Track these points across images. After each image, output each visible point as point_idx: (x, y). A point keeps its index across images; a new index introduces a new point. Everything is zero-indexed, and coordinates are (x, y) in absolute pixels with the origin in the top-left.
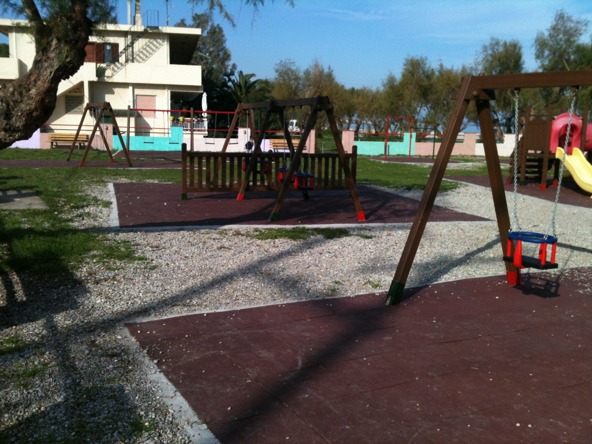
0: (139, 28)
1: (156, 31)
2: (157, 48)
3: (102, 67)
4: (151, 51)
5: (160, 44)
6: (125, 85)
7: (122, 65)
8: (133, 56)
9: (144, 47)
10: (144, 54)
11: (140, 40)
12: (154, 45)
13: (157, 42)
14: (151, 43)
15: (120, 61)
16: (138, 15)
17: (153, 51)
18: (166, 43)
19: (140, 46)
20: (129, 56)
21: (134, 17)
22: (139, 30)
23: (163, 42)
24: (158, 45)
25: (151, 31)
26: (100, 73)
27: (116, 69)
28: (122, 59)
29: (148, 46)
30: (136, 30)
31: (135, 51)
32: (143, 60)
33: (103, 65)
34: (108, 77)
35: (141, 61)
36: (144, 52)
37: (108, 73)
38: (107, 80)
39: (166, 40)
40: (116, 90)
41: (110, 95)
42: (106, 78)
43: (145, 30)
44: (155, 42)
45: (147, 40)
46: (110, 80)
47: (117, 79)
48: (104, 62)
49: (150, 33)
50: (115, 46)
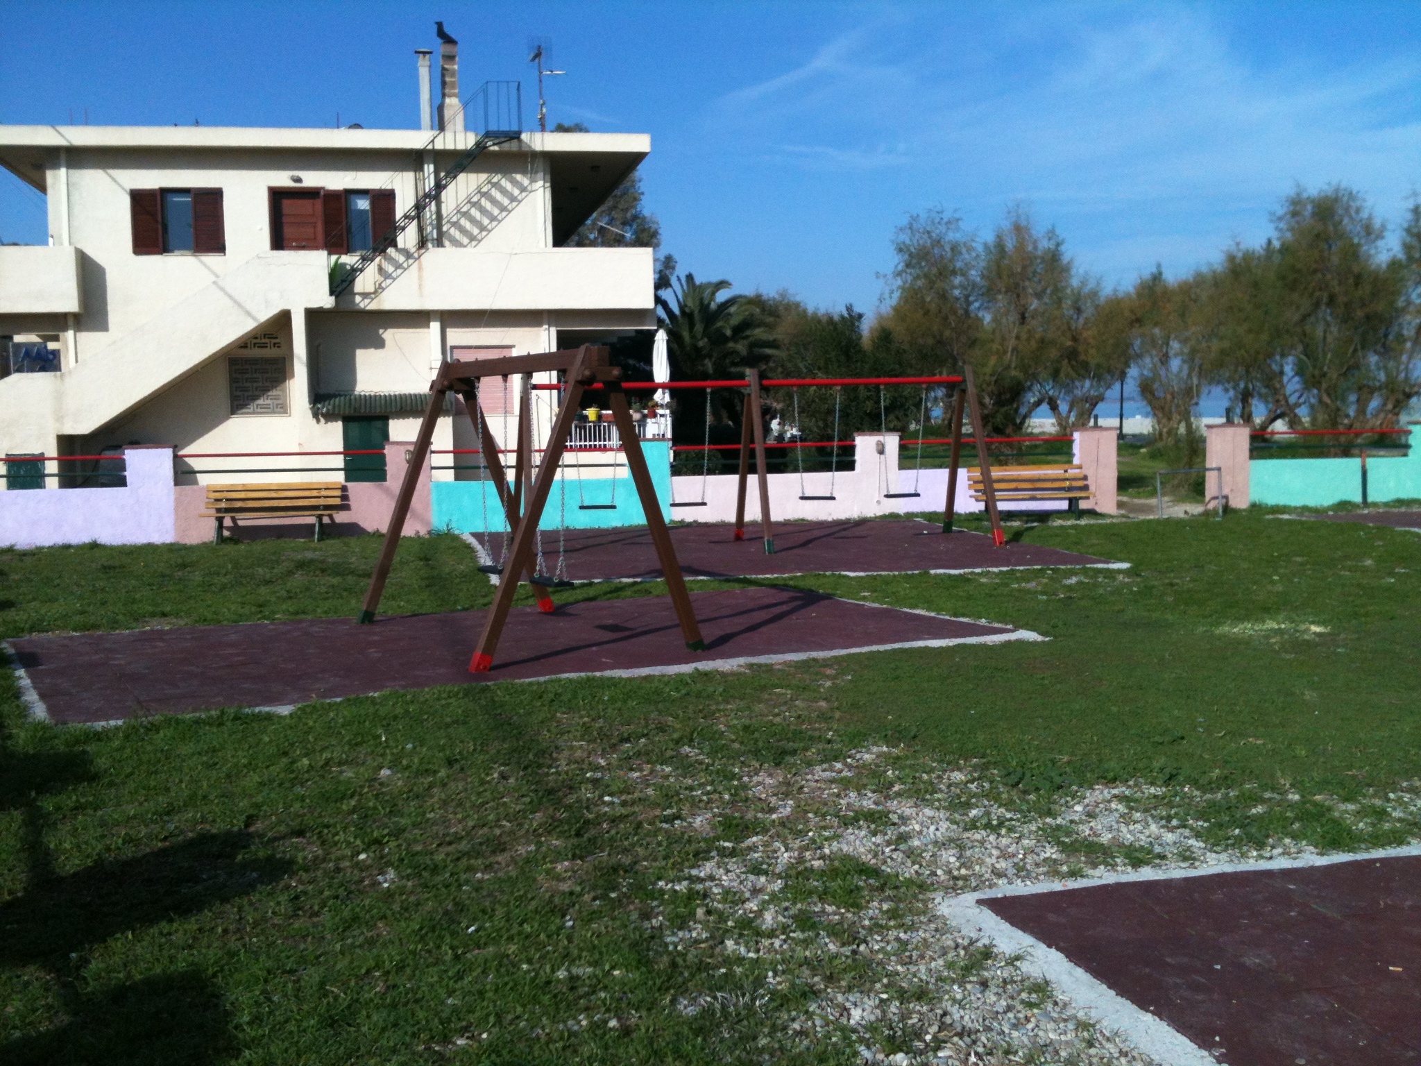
0: (459, 138)
1: (512, 146)
2: (513, 199)
3: (344, 265)
4: (496, 212)
5: (523, 189)
6: (415, 318)
7: (408, 255)
8: (439, 226)
9: (475, 199)
10: (473, 220)
11: (462, 177)
12: (504, 192)
13: (515, 183)
14: (495, 185)
15: (400, 244)
16: (452, 103)
17: (503, 209)
18: (541, 183)
19: (462, 196)
20: (429, 229)
21: (440, 109)
22: (461, 146)
23: (533, 181)
24: (516, 192)
25: (496, 148)
26: (341, 282)
27: (390, 268)
28: (408, 238)
29: (485, 195)
30: (450, 146)
31: (444, 212)
32: (472, 238)
33: (349, 260)
34: (365, 295)
35: (465, 241)
36: (475, 213)
37: (364, 282)
38: (362, 305)
39: (541, 175)
40: (389, 335)
41: (372, 351)
42: (358, 299)
43: (478, 144)
44: (505, 183)
45: (483, 177)
46: (373, 306)
47: (392, 300)
48: (348, 250)
49: (494, 153)
50: (384, 199)
